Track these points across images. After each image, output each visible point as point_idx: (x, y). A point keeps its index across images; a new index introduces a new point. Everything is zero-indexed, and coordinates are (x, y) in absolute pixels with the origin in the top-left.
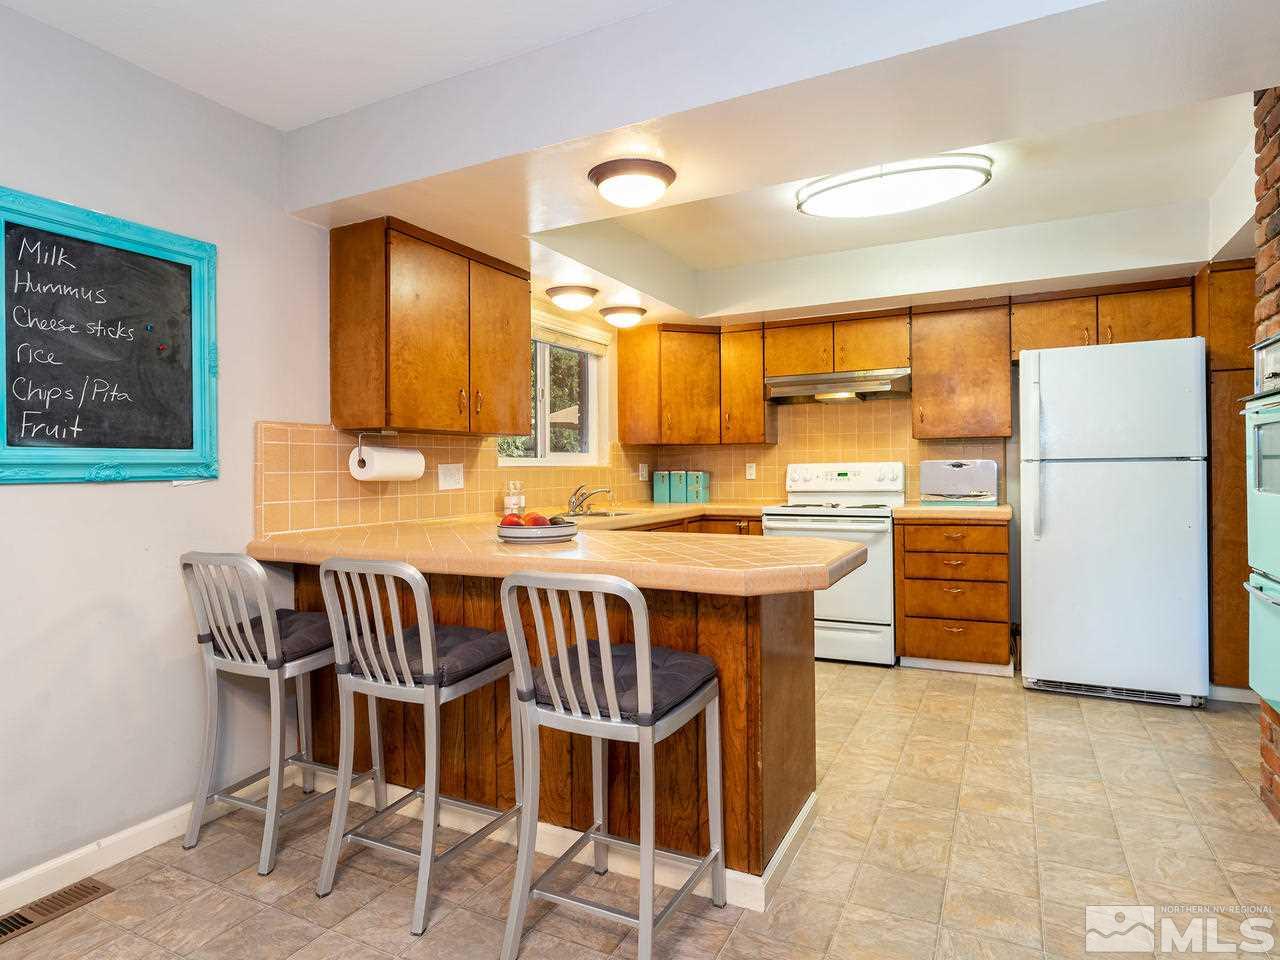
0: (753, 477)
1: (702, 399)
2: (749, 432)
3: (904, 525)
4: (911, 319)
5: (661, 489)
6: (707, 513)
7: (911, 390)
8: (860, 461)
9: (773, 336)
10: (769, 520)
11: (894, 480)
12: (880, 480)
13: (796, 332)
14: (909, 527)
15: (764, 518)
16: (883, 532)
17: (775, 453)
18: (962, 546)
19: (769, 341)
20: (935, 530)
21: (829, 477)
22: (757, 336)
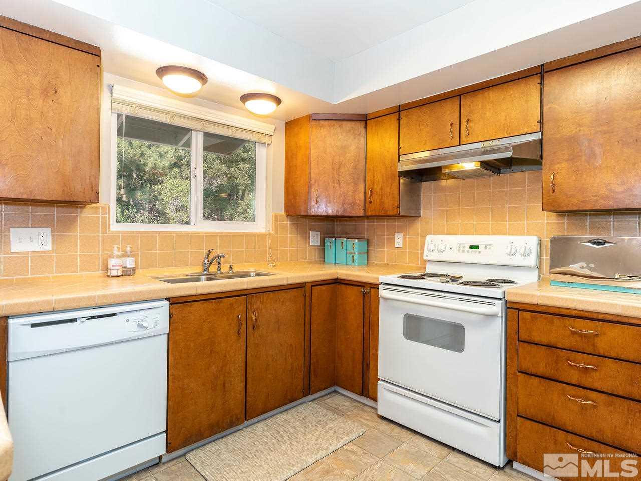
0: (401, 246)
1: (348, 177)
2: (386, 206)
3: (519, 310)
4: (542, 79)
5: (329, 253)
6: (339, 277)
7: (542, 158)
8: (494, 234)
9: (406, 116)
10: (384, 289)
11: (526, 255)
12: (512, 254)
13: (425, 109)
14: (525, 313)
15: (381, 287)
16: (493, 316)
17: (418, 225)
18: (594, 346)
19: (403, 122)
20: (557, 321)
21: (461, 249)
22: (394, 118)
